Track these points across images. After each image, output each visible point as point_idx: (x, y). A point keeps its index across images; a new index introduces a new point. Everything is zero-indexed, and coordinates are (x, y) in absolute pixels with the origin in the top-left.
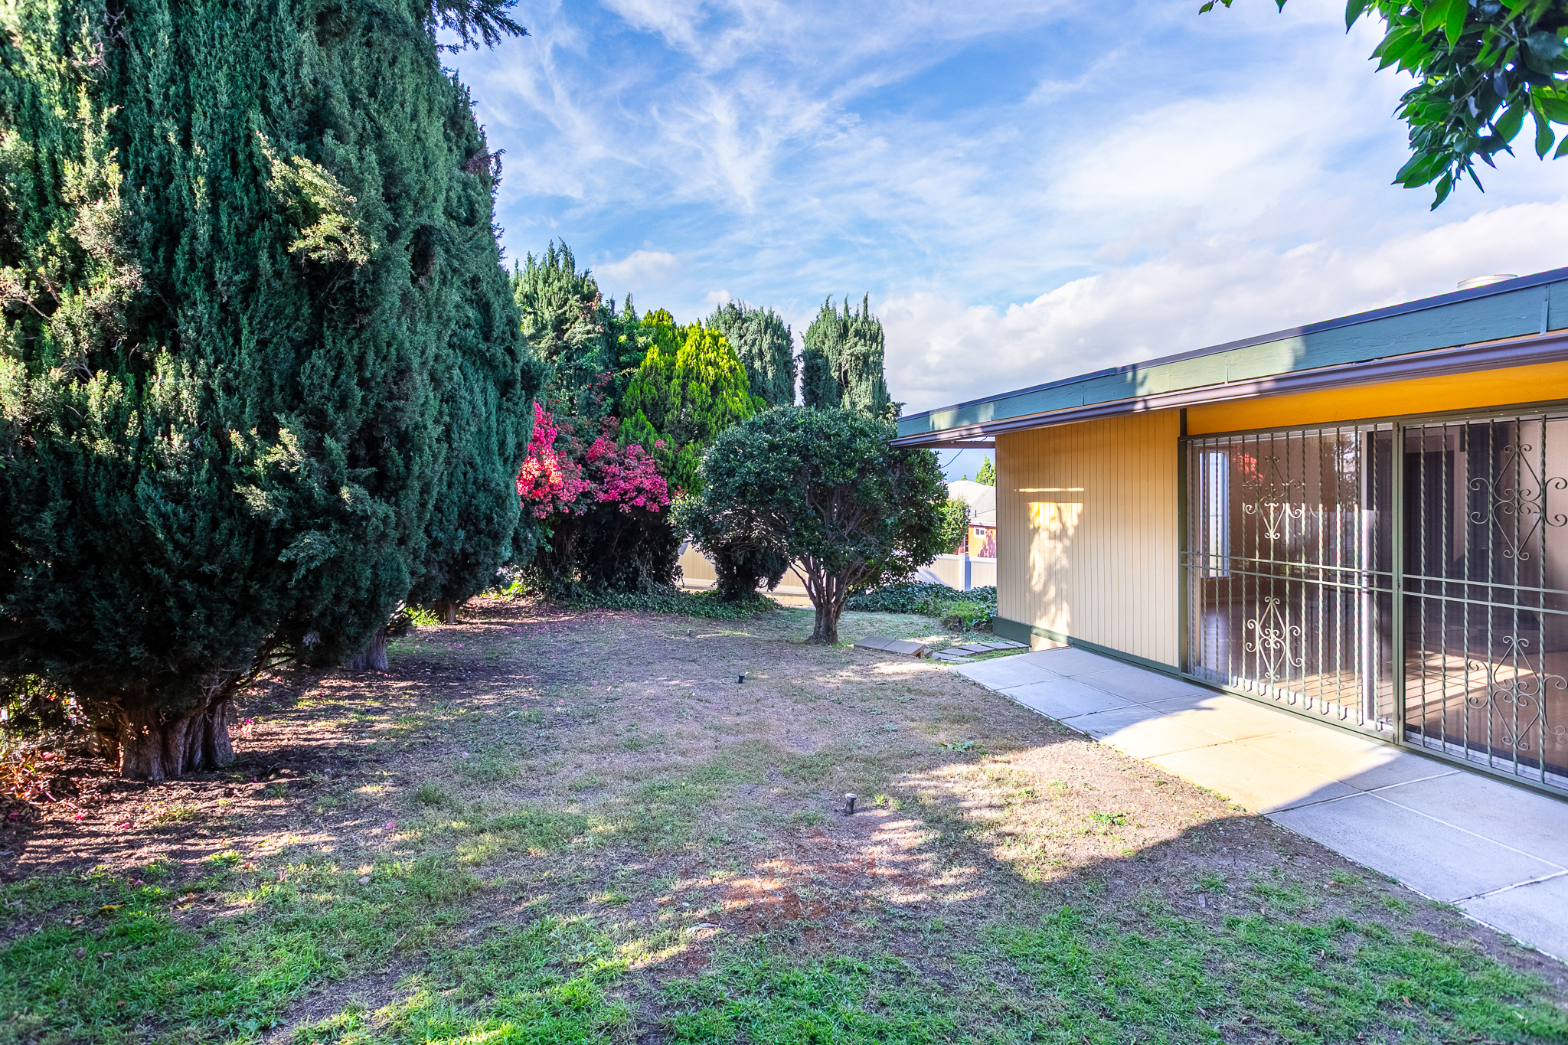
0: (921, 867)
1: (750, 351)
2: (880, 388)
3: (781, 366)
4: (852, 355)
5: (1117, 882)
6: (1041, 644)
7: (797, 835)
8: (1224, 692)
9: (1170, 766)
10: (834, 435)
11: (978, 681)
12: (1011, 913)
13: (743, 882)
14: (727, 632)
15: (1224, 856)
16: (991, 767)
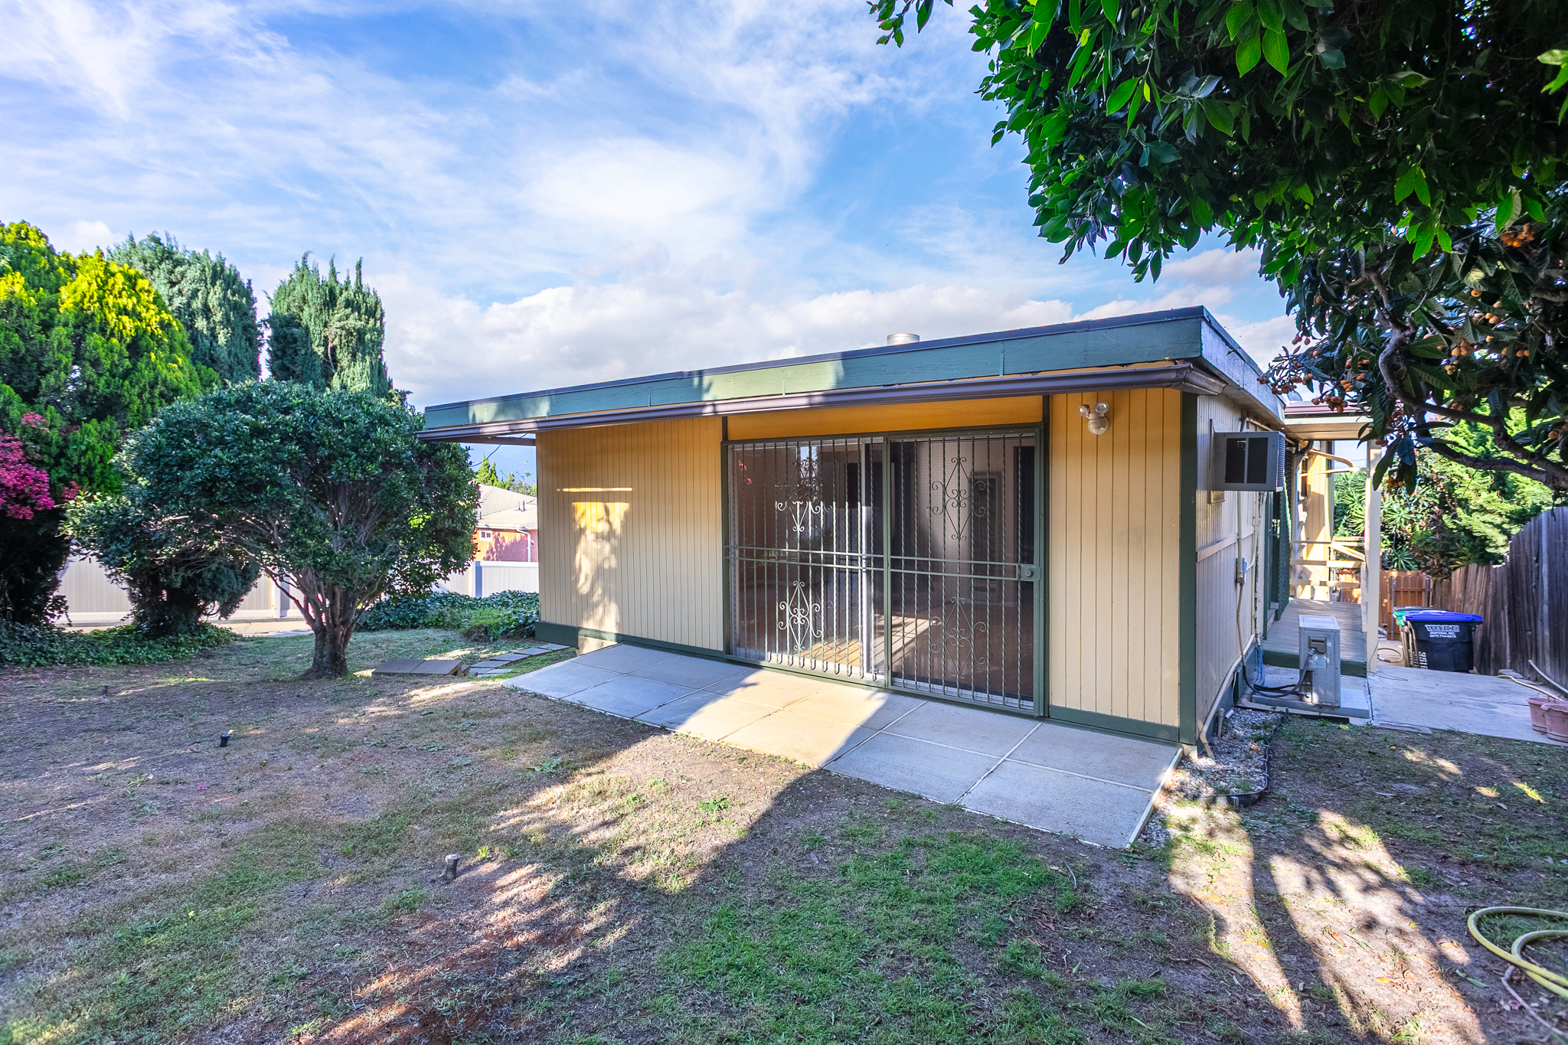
0: (564, 916)
1: (189, 305)
2: (379, 372)
3: (239, 330)
4: (342, 328)
5: (747, 864)
6: (590, 645)
7: (401, 930)
8: (760, 667)
9: (743, 741)
10: (347, 421)
11: (539, 692)
12: (676, 933)
13: (349, 1025)
14: (173, 681)
15: (812, 812)
16: (588, 781)
